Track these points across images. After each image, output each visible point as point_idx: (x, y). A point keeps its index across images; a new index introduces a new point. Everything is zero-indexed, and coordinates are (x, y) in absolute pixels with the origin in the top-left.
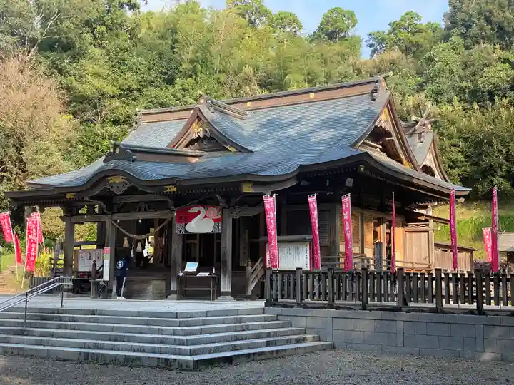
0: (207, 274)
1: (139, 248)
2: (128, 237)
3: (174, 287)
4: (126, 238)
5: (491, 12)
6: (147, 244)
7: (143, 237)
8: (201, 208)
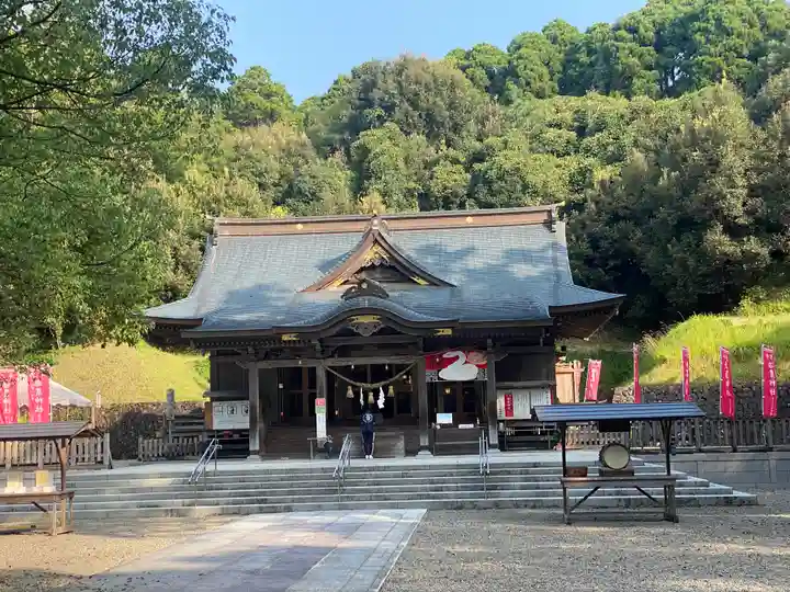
0: (471, 426)
1: (371, 398)
2: (352, 385)
3: (424, 441)
4: (350, 387)
5: (416, 94)
6: (382, 394)
7: (375, 385)
8: (460, 353)
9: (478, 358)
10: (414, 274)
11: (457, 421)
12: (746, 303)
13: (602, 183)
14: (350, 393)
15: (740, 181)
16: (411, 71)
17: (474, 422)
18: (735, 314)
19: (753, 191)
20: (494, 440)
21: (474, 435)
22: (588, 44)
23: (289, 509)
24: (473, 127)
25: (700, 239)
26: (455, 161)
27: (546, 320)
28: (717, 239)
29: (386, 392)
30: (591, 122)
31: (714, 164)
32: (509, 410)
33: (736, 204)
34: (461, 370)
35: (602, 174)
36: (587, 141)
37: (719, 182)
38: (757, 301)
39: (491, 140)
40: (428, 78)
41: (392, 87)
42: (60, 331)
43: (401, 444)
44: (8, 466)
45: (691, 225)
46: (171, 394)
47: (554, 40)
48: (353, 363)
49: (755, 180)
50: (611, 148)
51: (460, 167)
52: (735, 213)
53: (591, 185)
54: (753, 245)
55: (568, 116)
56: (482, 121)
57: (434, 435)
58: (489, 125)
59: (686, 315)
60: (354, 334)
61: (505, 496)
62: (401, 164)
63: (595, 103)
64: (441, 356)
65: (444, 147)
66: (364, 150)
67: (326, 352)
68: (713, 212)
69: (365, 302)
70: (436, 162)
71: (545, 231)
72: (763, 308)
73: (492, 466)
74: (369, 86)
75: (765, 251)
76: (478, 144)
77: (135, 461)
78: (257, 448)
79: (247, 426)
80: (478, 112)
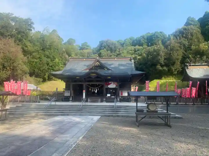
1: (94, 91)
2: (90, 88)
3: (104, 99)
5: (109, 45)
6: (96, 90)
7: (95, 88)
8: (112, 82)
9: (116, 83)
10: (104, 68)
11: (111, 96)
12: (163, 78)
13: (138, 59)
14: (90, 90)
15: (163, 57)
16: (109, 42)
17: (115, 96)
18: (161, 80)
19: (165, 59)
20: (118, 100)
21: (114, 99)
22: (136, 40)
23: (68, 115)
24: (118, 50)
25: (156, 67)
26: (115, 55)
27: (130, 76)
28: (159, 67)
29: (97, 89)
30: (137, 50)
31: (158, 55)
32: (122, 94)
33: (162, 61)
34: (112, 86)
35: (138, 57)
36: (136, 53)
37: (159, 57)
38: (165, 78)
39: (121, 52)
40: (111, 43)
41: (106, 44)
42: (47, 79)
43: (100, 100)
44: (19, 101)
45: (154, 65)
46: (57, 89)
47: (131, 39)
48: (91, 83)
49: (165, 57)
50: (140, 54)
51: (115, 56)
52: (162, 62)
53: (137, 59)
54: (165, 68)
55: (133, 49)
56: (119, 49)
57: (106, 98)
58: (121, 50)
59: (154, 80)
60: (91, 78)
61: (120, 114)
62: (106, 55)
63: (137, 47)
64: (108, 83)
65: (113, 53)
66: (100, 53)
67: (86, 81)
68: (158, 62)
69: (93, 71)
70: (112, 55)
71: (130, 61)
72: (166, 79)
73: (117, 106)
74: (102, 44)
75: (167, 69)
76: (119, 53)
77: (48, 101)
78: (71, 100)
79: (69, 95)
80: (119, 48)
